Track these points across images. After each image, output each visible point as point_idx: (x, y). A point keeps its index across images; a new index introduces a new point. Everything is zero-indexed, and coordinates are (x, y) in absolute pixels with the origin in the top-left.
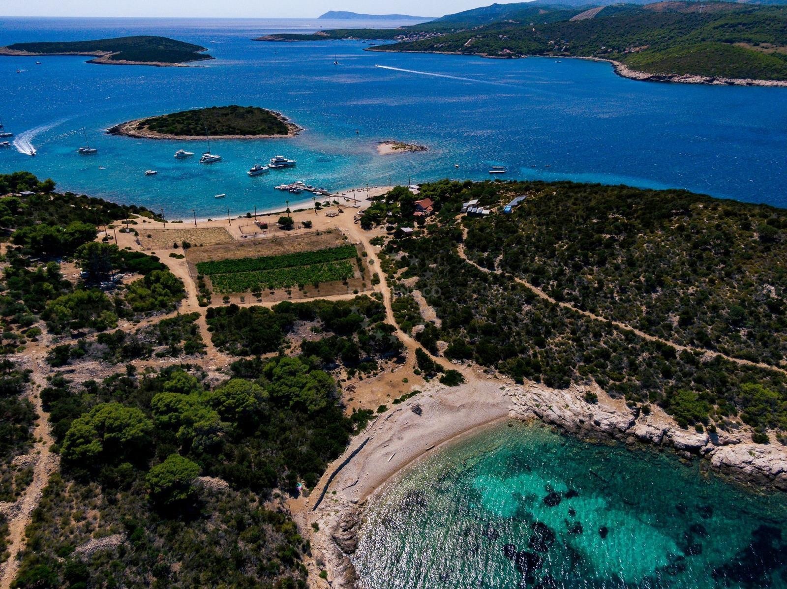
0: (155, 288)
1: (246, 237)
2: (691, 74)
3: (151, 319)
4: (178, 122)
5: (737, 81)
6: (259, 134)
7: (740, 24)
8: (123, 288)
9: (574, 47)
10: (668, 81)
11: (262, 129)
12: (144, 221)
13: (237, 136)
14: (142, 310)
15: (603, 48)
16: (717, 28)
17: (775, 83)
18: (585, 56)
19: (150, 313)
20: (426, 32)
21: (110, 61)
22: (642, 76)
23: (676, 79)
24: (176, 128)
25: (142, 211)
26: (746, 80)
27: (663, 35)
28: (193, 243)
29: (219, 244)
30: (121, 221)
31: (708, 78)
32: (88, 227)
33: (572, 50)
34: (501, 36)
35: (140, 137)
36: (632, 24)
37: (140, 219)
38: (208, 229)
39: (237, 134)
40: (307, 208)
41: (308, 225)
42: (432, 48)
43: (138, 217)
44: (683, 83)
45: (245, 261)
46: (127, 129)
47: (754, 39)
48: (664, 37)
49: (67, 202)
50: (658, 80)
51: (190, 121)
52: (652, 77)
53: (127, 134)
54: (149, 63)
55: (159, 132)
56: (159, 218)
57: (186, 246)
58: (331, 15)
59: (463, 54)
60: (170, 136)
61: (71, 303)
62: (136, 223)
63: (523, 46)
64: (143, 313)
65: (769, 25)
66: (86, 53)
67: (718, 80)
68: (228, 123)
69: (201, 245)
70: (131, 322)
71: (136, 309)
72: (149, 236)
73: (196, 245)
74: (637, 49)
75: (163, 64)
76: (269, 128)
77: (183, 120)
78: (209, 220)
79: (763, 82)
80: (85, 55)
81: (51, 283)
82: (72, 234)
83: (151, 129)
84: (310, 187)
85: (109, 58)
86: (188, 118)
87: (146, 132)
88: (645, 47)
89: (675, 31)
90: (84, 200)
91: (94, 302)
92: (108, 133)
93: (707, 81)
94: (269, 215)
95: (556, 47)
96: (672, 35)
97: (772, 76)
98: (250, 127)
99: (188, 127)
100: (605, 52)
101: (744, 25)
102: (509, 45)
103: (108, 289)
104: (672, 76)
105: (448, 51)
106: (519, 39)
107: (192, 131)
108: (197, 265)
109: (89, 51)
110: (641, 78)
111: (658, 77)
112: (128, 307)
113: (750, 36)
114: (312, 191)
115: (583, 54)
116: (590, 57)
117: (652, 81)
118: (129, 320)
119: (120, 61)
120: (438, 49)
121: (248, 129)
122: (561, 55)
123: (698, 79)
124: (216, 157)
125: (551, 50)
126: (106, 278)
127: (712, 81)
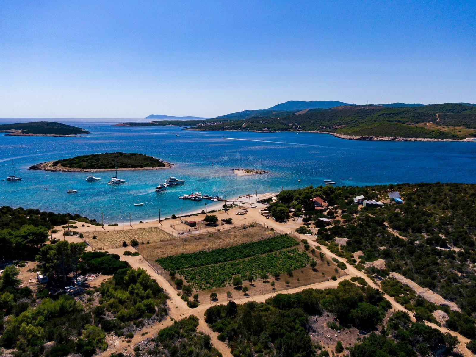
0: (133, 289)
1: (183, 234)
2: (382, 136)
3: (144, 330)
4: (83, 161)
5: (409, 139)
6: (145, 167)
7: (391, 113)
8: (93, 292)
9: (303, 127)
10: (371, 140)
11: (147, 164)
12: (83, 226)
13: (130, 169)
14: (129, 318)
15: (320, 127)
16: (380, 116)
17: (429, 140)
18: (311, 131)
19: (141, 322)
20: (214, 122)
21: (22, 134)
22: (355, 138)
23: (375, 139)
24: (82, 164)
25: (77, 217)
26: (413, 138)
27: (352, 120)
28: (140, 241)
29: (163, 241)
30: (62, 226)
31: (393, 138)
32: (41, 229)
33: (303, 128)
34: (261, 122)
35: (55, 171)
36: (333, 115)
37: (79, 224)
38: (144, 229)
39: (129, 167)
40: (217, 210)
41: (229, 221)
42: (223, 128)
43: (76, 223)
44: (379, 140)
45: (201, 254)
46: (44, 166)
47: (401, 121)
48: (352, 121)
49: (5, 213)
50: (365, 139)
51: (92, 160)
52: (361, 138)
53: (44, 170)
54: (48, 135)
55: (70, 167)
56: (94, 222)
57: (135, 244)
58: (152, 116)
59: (242, 131)
60: (79, 170)
61: (41, 318)
62: (76, 227)
63: (275, 127)
64: (132, 323)
65: (406, 114)
66: (4, 131)
67: (398, 139)
68: (121, 161)
69: (148, 243)
70: (123, 338)
71: (122, 319)
72: (94, 237)
73: (143, 243)
74: (340, 127)
75: (59, 135)
76: (151, 163)
77: (87, 160)
78: (141, 222)
79: (423, 139)
80: (3, 132)
81: (11, 293)
82: (25, 237)
83: (64, 165)
84: (207, 196)
85: (21, 133)
86: (90, 159)
87: (59, 167)
88: (344, 126)
89: (358, 118)
90: (21, 212)
91: (69, 313)
92: (29, 169)
93: (392, 139)
94: (189, 216)
95: (294, 127)
96: (356, 119)
97: (426, 136)
98: (137, 163)
99: (91, 164)
100: (322, 128)
101: (394, 114)
102: (267, 126)
103: (77, 294)
104: (372, 137)
105: (233, 129)
106: (272, 123)
107: (96, 166)
108: (157, 261)
109: (6, 130)
110: (354, 139)
111: (364, 138)
112: (110, 317)
113: (399, 119)
114: (209, 199)
115: (309, 130)
116: (315, 131)
117: (361, 140)
118: (119, 335)
119: (29, 134)
120: (226, 129)
121: (136, 164)
122: (298, 131)
123: (387, 138)
124: (121, 180)
125: (291, 128)
126: (70, 282)
127: (395, 139)
